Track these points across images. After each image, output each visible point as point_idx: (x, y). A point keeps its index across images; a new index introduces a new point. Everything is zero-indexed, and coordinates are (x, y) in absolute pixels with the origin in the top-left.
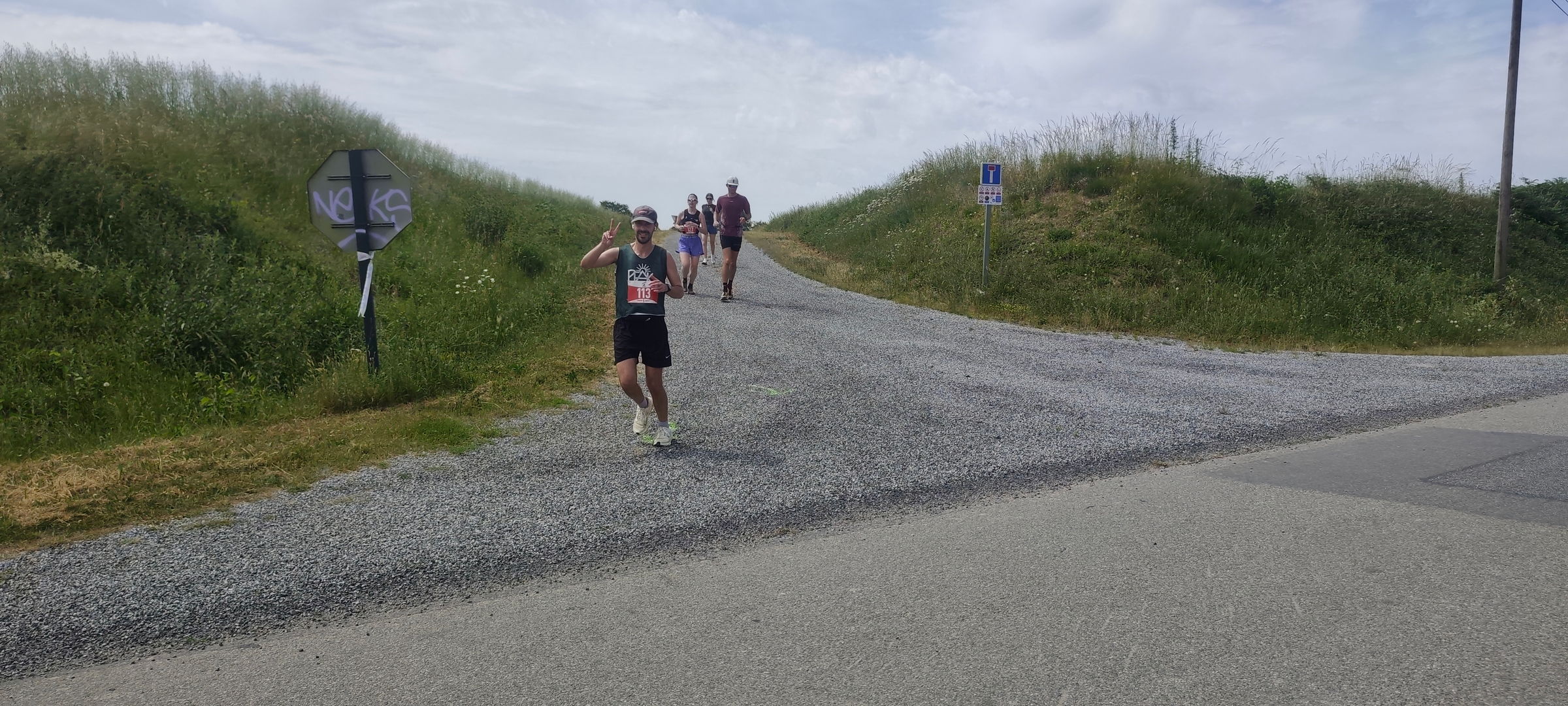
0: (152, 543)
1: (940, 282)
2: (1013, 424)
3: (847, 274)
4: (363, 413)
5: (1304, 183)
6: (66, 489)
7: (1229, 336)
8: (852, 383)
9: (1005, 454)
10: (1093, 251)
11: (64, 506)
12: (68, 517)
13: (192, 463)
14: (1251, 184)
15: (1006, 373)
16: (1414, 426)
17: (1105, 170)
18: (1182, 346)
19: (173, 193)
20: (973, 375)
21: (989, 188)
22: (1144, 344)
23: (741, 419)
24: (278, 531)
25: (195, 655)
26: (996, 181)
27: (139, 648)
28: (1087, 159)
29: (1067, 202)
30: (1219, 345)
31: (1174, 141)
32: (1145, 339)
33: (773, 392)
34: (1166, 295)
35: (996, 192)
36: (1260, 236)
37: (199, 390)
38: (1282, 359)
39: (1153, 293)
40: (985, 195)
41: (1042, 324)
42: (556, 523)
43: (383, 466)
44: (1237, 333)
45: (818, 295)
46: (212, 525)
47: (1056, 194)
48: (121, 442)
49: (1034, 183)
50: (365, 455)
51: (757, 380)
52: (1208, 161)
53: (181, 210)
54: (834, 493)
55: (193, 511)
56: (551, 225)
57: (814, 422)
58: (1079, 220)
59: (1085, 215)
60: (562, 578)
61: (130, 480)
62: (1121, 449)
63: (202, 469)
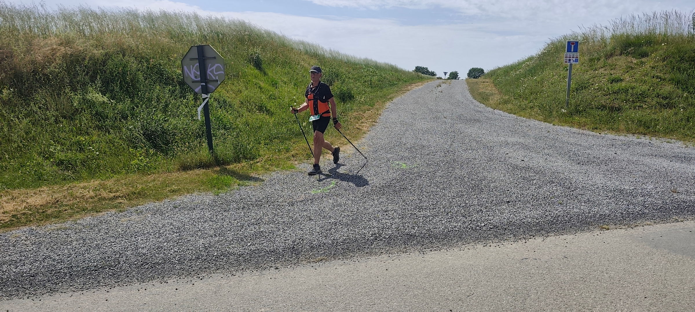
3: (498, 101)
8: (453, 162)
10: (632, 88)
15: (548, 159)
17: (646, 42)
18: (680, 144)
21: (571, 54)
22: (653, 142)
26: (576, 50)
28: (638, 36)
29: (622, 61)
32: (656, 139)
33: (404, 166)
34: (676, 114)
35: (575, 56)
39: (667, 112)
40: (568, 59)
41: (594, 129)
47: (616, 57)
49: (604, 51)
58: (628, 71)
59: (632, 68)
60: (172, 280)
61: (58, 201)
62: (583, 215)
63: (92, 198)
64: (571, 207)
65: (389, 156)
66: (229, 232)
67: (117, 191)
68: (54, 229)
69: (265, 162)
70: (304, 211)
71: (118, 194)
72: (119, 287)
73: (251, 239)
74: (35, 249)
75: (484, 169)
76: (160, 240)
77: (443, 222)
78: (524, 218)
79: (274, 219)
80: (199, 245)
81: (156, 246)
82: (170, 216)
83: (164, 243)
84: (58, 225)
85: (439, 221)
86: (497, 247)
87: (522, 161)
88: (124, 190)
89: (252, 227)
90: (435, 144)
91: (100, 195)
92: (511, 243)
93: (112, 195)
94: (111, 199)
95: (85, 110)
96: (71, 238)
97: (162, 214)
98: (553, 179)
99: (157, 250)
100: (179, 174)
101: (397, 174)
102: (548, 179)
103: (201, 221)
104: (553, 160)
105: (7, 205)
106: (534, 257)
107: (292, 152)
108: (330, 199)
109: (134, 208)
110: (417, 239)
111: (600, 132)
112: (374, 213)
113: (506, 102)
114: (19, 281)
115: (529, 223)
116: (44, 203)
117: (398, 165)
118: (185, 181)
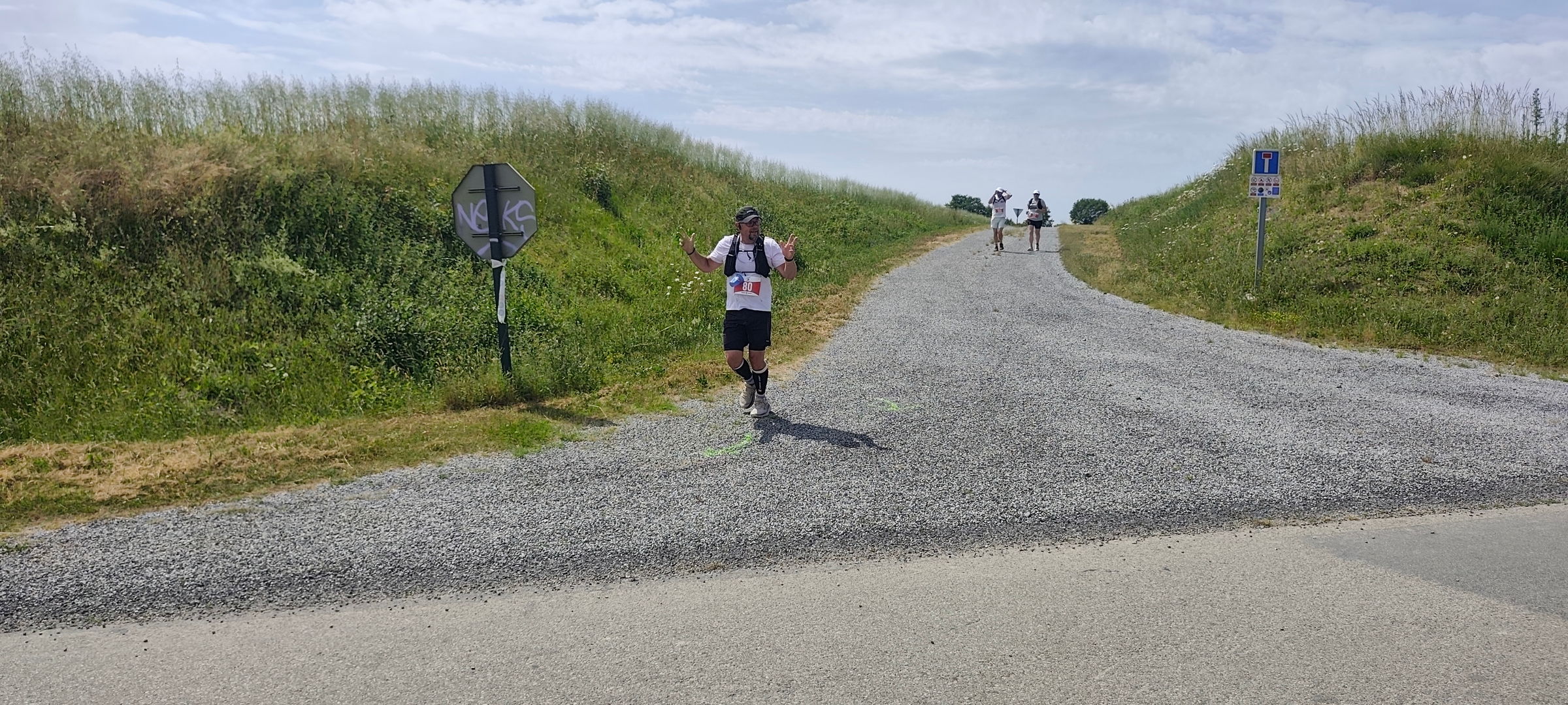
1: (1206, 285)
3: (1118, 274)
7: (1555, 360)
17: (1431, 152)
18: (1485, 368)
19: (407, 205)
21: (1265, 178)
22: (1429, 366)
26: (1273, 169)
28: (1414, 139)
29: (1375, 192)
30: (1540, 370)
32: (1439, 359)
33: (893, 408)
34: (1486, 305)
39: (1468, 302)
40: (1258, 187)
41: (1310, 337)
47: (1367, 183)
49: (1342, 171)
53: (409, 219)
58: (1389, 215)
59: (1398, 208)
60: (447, 595)
61: (220, 464)
62: (1228, 500)
63: (284, 458)
64: (1210, 486)
65: (866, 387)
66: (545, 520)
67: (330, 447)
68: (223, 512)
69: (614, 395)
70: (689, 486)
71: (333, 452)
72: (354, 605)
73: (587, 533)
74: (194, 543)
75: (1055, 415)
76: (420, 532)
77: (952, 509)
78: (1110, 503)
79: (631, 500)
80: (491, 541)
81: (414, 540)
82: (434, 493)
83: (428, 536)
84: (230, 506)
85: (945, 507)
86: (1046, 553)
87: (1137, 399)
88: (344, 446)
89: (589, 512)
90: (966, 364)
91: (300, 453)
92: (1075, 546)
93: (322, 453)
94: (320, 461)
95: (258, 290)
96: (255, 526)
97: (418, 488)
98: (1190, 434)
99: (416, 548)
100: (444, 417)
101: (878, 422)
102: (1179, 434)
103: (493, 501)
104: (1204, 398)
105: (127, 468)
106: (1108, 568)
107: (668, 377)
108: (740, 467)
109: (364, 478)
110: (897, 536)
111: (1320, 344)
112: (821, 491)
113: (1131, 278)
114: (178, 592)
115: (1118, 512)
116: (197, 466)
117: (883, 404)
118: (457, 430)
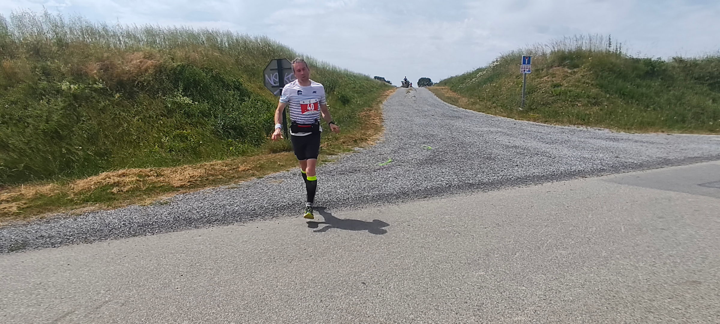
0: (214, 193)
1: (504, 105)
2: (524, 160)
3: (466, 102)
4: (282, 153)
5: (671, 61)
6: (188, 175)
7: (628, 127)
8: (462, 144)
9: (518, 171)
10: (570, 91)
11: (188, 181)
12: (189, 184)
13: (226, 168)
14: (644, 61)
15: (526, 141)
16: (705, 163)
17: (577, 57)
18: (607, 130)
19: (221, 76)
20: (512, 142)
21: (525, 66)
22: (589, 130)
23: (416, 157)
24: (253, 190)
25: (225, 227)
26: (529, 63)
27: (209, 224)
28: (570, 52)
29: (559, 71)
30: (624, 130)
31: (610, 44)
32: (590, 128)
33: (430, 147)
34: (601, 110)
35: (529, 68)
36: (646, 84)
37: (229, 145)
38: (652, 136)
39: (596, 109)
40: (523, 69)
41: (545, 122)
42: (344, 191)
43: (288, 171)
44: (632, 126)
45: (454, 111)
46: (232, 188)
48: (205, 161)
49: (546, 64)
50: (281, 167)
51: (424, 143)
52: (625, 52)
53: (223, 82)
54: (447, 184)
55: (227, 184)
56: (353, 85)
57: (444, 159)
58: (565, 79)
59: (568, 76)
62: (568, 171)
78: (533, 173)
84: (229, 186)
85: (481, 176)
86: (528, 188)
87: (509, 142)
90: (440, 133)
92: (535, 186)
95: (176, 110)
98: (537, 152)
100: (273, 155)
101: (430, 152)
102: (533, 152)
104: (529, 141)
106: (553, 191)
109: (267, 176)
110: (475, 185)
111: (550, 124)
115: (538, 175)
117: (425, 147)
118: (282, 159)
